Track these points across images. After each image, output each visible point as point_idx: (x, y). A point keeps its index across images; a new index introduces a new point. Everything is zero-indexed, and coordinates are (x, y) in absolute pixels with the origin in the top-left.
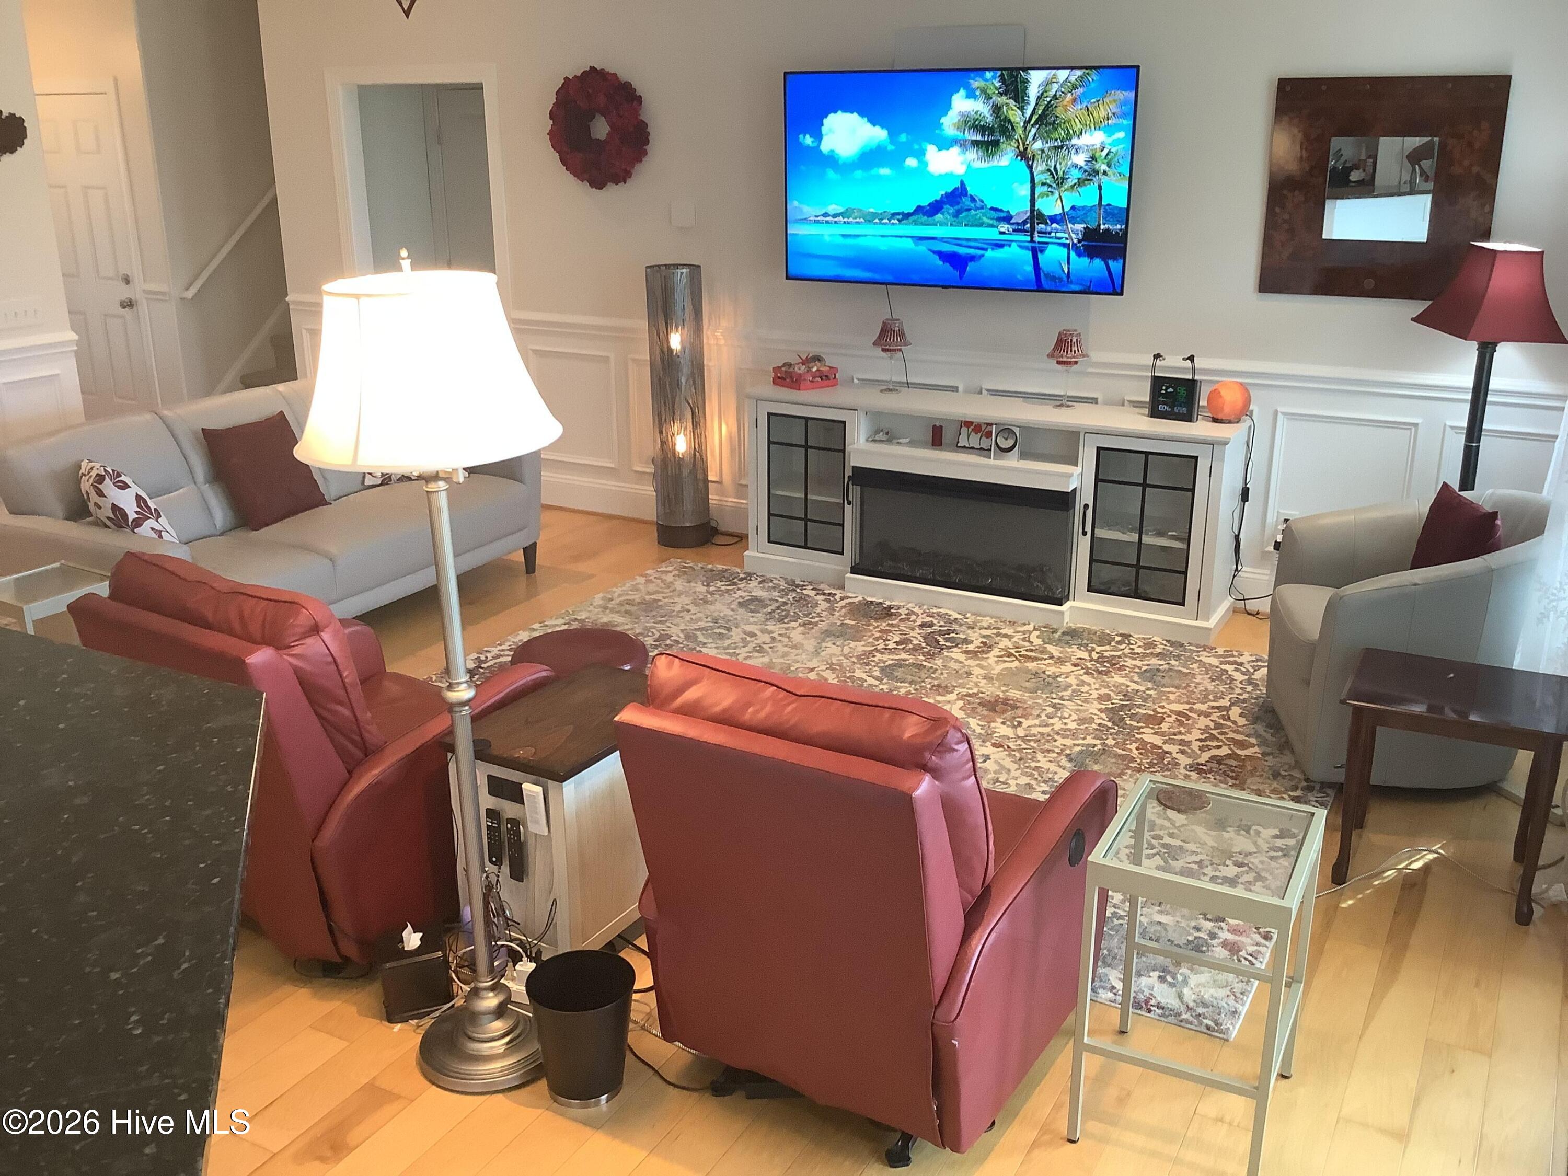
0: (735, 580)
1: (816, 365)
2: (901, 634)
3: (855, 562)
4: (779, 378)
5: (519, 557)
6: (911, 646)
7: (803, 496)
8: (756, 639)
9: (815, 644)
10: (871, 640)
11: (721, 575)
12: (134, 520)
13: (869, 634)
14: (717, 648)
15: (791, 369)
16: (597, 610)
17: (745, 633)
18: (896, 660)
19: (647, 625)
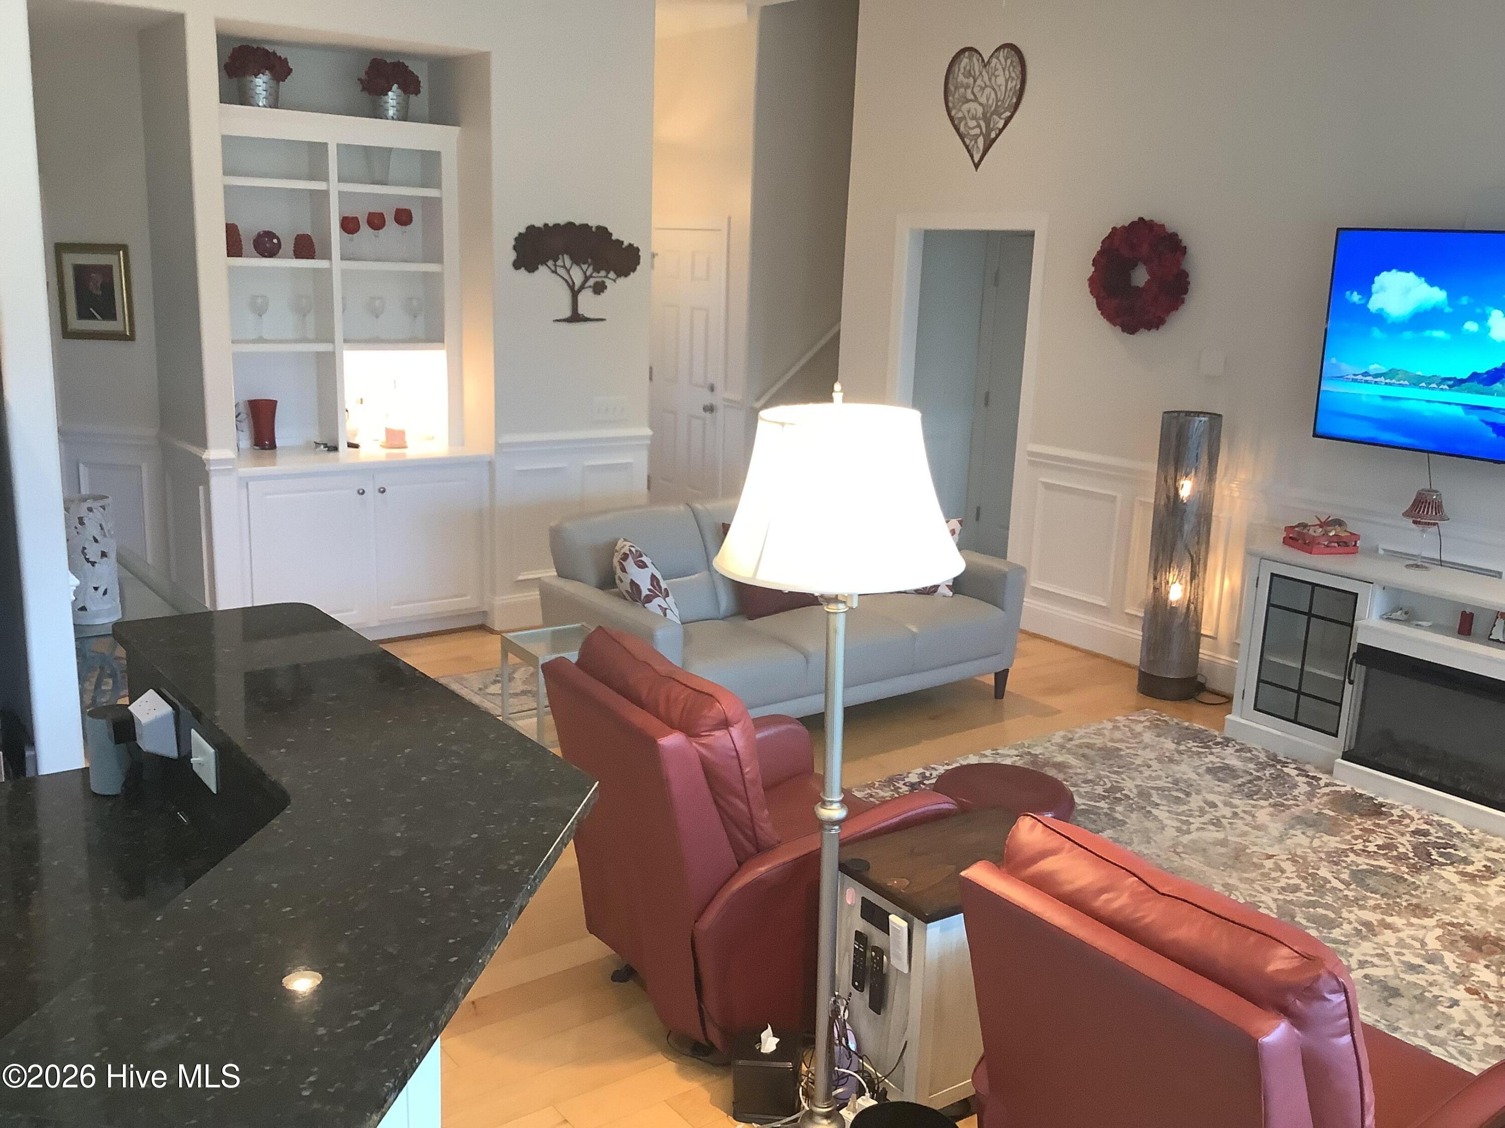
0: (1210, 743)
1: (1335, 530)
2: (1386, 837)
3: (1349, 747)
4: (1291, 538)
5: (990, 680)
6: (1395, 853)
7: (1300, 667)
8: (1216, 811)
9: (1282, 829)
10: (1348, 837)
11: (1197, 736)
12: (647, 595)
13: (1348, 830)
14: (1168, 811)
15: (1305, 531)
16: (1054, 748)
17: (1206, 802)
18: (1372, 866)
19: (1102, 773)
